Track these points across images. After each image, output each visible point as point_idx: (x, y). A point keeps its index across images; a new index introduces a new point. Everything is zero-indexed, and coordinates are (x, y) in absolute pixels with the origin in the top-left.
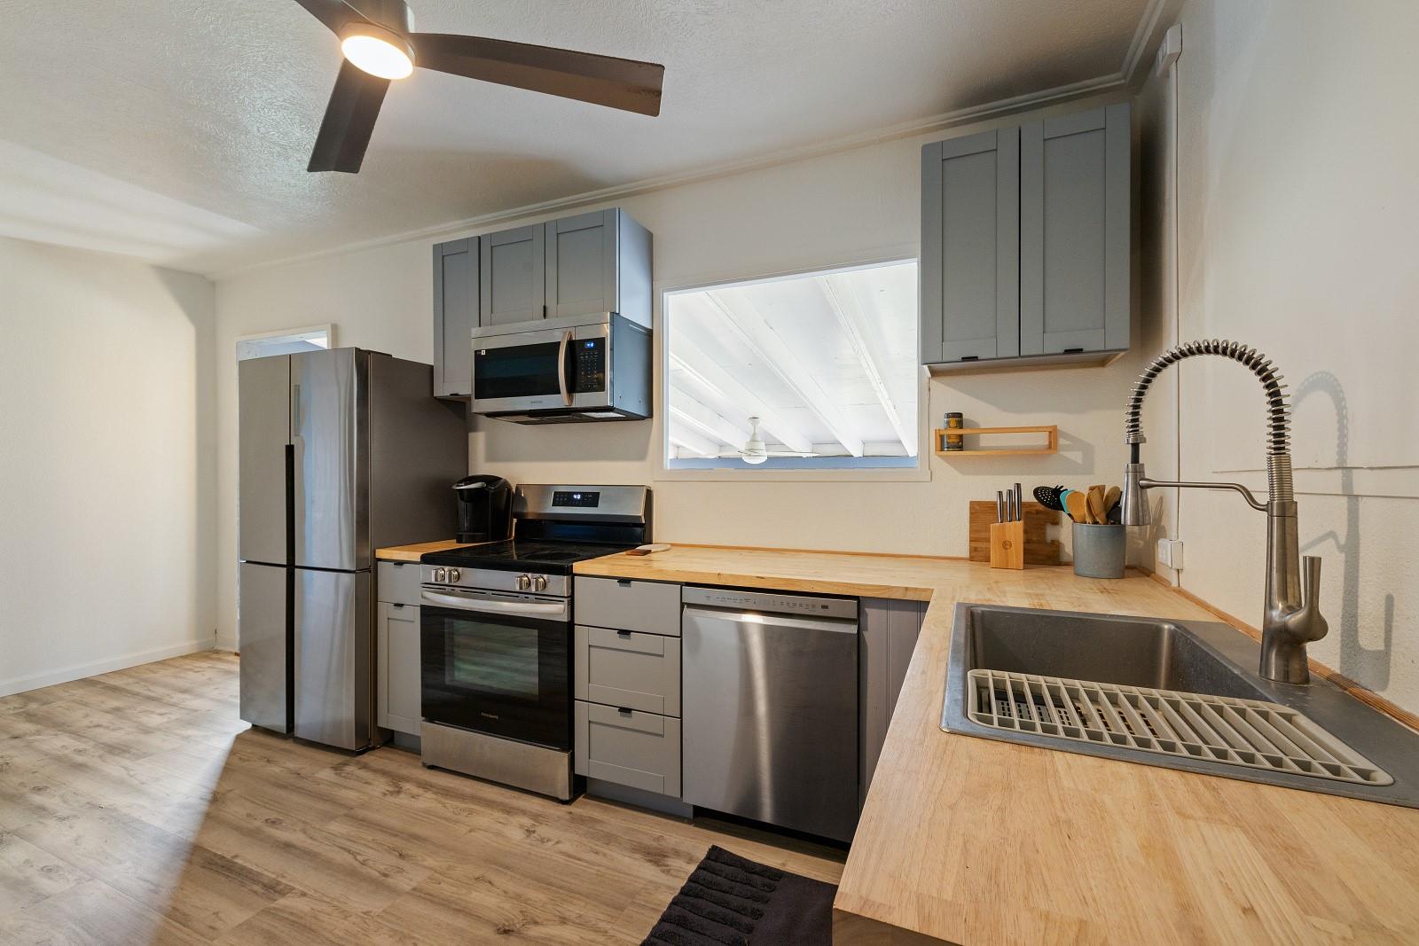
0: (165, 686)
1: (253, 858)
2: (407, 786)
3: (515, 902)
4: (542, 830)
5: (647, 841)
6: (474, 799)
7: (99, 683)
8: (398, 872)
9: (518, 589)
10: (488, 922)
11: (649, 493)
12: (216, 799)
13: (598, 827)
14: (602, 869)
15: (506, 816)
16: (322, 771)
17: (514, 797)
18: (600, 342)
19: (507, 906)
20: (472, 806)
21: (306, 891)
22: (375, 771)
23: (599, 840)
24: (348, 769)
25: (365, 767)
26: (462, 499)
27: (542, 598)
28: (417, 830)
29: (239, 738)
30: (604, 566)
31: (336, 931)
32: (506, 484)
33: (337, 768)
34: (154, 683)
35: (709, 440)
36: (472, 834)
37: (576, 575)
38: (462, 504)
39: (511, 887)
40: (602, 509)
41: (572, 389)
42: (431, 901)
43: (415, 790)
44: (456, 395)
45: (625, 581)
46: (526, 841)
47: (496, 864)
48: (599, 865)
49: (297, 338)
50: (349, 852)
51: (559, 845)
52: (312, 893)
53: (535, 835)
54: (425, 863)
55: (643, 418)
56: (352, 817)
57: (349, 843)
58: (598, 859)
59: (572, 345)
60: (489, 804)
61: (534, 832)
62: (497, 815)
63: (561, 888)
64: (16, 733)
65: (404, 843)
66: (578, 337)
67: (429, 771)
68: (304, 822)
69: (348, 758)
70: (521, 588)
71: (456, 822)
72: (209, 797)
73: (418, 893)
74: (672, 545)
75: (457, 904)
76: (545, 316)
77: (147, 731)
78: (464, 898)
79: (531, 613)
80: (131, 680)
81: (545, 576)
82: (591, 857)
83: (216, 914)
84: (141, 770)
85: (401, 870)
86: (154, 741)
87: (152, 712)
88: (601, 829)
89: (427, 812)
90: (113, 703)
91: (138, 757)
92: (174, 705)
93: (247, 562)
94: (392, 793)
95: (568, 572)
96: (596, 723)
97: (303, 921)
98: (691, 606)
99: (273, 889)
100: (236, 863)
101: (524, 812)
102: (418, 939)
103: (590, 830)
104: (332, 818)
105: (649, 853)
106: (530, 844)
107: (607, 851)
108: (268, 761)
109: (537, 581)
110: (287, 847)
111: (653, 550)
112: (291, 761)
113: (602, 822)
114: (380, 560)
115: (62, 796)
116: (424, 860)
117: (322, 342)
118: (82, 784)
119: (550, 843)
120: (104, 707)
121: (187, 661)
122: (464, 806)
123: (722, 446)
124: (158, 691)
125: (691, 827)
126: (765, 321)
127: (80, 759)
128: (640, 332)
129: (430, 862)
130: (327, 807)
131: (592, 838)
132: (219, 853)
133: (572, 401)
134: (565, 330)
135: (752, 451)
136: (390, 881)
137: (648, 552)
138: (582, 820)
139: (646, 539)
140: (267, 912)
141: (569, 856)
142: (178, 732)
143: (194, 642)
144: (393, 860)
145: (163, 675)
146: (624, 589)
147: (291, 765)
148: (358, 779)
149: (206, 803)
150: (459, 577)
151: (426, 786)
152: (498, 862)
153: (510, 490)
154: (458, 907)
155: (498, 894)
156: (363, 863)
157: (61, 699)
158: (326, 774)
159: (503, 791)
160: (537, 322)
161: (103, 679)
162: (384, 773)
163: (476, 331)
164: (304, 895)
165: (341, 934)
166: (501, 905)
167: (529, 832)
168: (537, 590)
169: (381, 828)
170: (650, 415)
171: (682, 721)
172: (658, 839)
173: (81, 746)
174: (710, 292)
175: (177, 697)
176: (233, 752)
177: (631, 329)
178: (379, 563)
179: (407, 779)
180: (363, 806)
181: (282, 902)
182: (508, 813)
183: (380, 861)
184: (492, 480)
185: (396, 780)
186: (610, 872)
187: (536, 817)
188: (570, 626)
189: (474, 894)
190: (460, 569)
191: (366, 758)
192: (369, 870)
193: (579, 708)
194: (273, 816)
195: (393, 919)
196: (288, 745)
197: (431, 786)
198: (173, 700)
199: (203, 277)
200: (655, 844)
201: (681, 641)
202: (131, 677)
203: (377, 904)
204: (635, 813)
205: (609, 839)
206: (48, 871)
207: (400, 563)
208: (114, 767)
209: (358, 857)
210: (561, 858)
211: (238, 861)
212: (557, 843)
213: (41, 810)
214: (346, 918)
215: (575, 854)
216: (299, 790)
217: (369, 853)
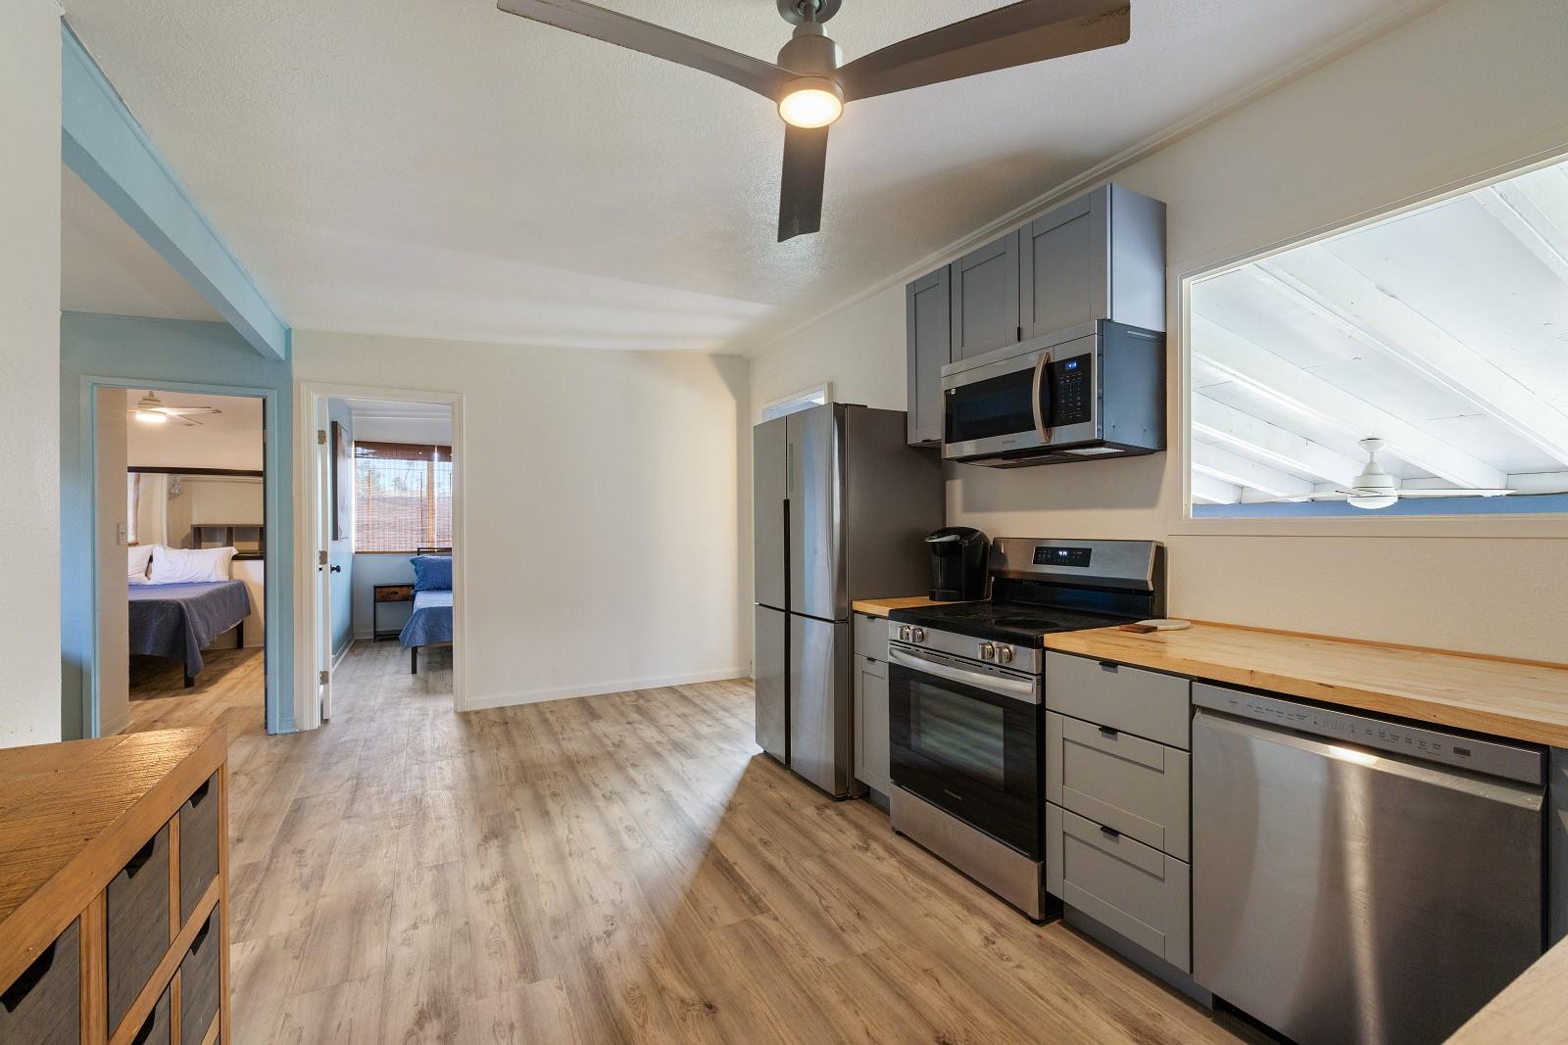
0: (715, 703)
1: (746, 869)
2: (874, 845)
3: (959, 1014)
4: (1004, 945)
5: (1136, 1012)
6: (935, 880)
7: (677, 691)
8: (853, 931)
9: (980, 657)
10: (928, 1024)
11: (1161, 552)
12: (731, 808)
13: (1071, 966)
14: (1069, 1022)
15: (965, 912)
16: (807, 808)
17: (978, 894)
18: (1084, 361)
19: (952, 1016)
20: (931, 888)
21: (779, 916)
22: (850, 821)
23: (1069, 983)
24: (829, 812)
25: (841, 814)
26: (935, 553)
27: (1007, 672)
28: (876, 894)
29: (754, 759)
30: (1082, 642)
31: (795, 965)
32: (983, 537)
33: (820, 808)
34: (709, 699)
35: (1295, 476)
36: (927, 919)
37: (1048, 649)
38: (937, 560)
39: (959, 995)
40: (1094, 570)
41: (1050, 422)
42: (879, 976)
43: (882, 853)
44: (928, 441)
45: (1110, 664)
46: (983, 949)
47: (946, 962)
48: (1066, 1017)
49: (803, 400)
50: (817, 892)
51: (1020, 970)
52: (782, 920)
53: (994, 946)
54: (878, 932)
55: (1151, 452)
56: (825, 861)
57: (818, 885)
58: (1066, 1007)
59: (1050, 369)
60: (950, 892)
61: (994, 943)
62: (956, 907)
63: (1014, 1022)
64: (630, 720)
65: (865, 903)
66: (1056, 358)
67: (897, 836)
68: (787, 851)
69: (830, 801)
70: (983, 657)
71: (914, 900)
72: (727, 804)
73: (866, 958)
74: (1193, 622)
75: (902, 989)
76: (1019, 340)
77: (698, 737)
78: (908, 984)
79: (995, 688)
80: (695, 693)
81: (1012, 647)
82: (1058, 1002)
83: (715, 908)
84: (691, 767)
85: (856, 930)
86: (702, 747)
87: (704, 723)
88: (1075, 971)
89: (889, 879)
90: (684, 710)
91: (692, 757)
92: (717, 720)
93: (760, 605)
94: (860, 848)
95: (1038, 644)
96: (1071, 836)
97: (771, 944)
98: (1206, 710)
99: (756, 904)
100: (734, 869)
101: (985, 916)
102: (860, 1009)
103: (1061, 967)
104: (809, 855)
105: (1137, 1030)
106: (987, 955)
107: (1078, 1003)
108: (770, 786)
109: (1001, 651)
110: (771, 869)
111: (1160, 627)
112: (785, 792)
113: (1079, 963)
114: (856, 612)
115: (645, 775)
116: (878, 928)
117: (821, 401)
118: (656, 769)
119: (1009, 963)
120: (677, 711)
121: (730, 684)
122: (924, 885)
123: (1317, 483)
124: (710, 706)
125: (1208, 1021)
126: (1379, 288)
127: (659, 749)
128: (1148, 340)
129: (882, 932)
130: (806, 843)
131: (1063, 978)
132: (725, 855)
133: (1050, 437)
134: (1042, 352)
135: (1365, 488)
136: (845, 936)
137: (1154, 629)
138: (1053, 951)
139: (1156, 611)
140: (748, 922)
141: (1031, 989)
142: (718, 744)
143: (737, 669)
144: (851, 916)
145: (714, 693)
146: (1108, 674)
147: (785, 794)
148: (835, 824)
149: (723, 808)
150: (923, 637)
151: (891, 851)
152: (949, 962)
153: (986, 544)
154: (901, 993)
155: (944, 999)
156: (826, 909)
157: (656, 699)
158: (810, 811)
159: (967, 883)
160: (1010, 348)
161: (680, 689)
162: (857, 826)
163: (945, 369)
164: (776, 919)
165: (798, 970)
166: (944, 1010)
167: (988, 941)
168: (1001, 661)
169: (846, 879)
170: (1163, 446)
171: (1191, 867)
172: (1153, 1016)
173: (661, 739)
174: (1263, 262)
175: (721, 713)
176: (748, 771)
177: (1130, 336)
178: (856, 615)
179: (876, 839)
180: (834, 853)
181: (760, 919)
182: (969, 910)
183: (841, 914)
184: (966, 532)
185: (867, 836)
186: (1078, 1031)
187: (998, 926)
188: (1041, 709)
189: (919, 986)
190: (925, 629)
191: (845, 806)
192: (830, 918)
193: (1052, 812)
194: (766, 837)
195: (841, 976)
196: (786, 775)
197: (896, 852)
198: (717, 716)
199: (741, 357)
200: (1149, 1022)
201: (1191, 757)
202: (696, 690)
203: (832, 956)
204: (1125, 968)
205: (1084, 988)
206: (629, 829)
207: (872, 617)
208: (675, 761)
209: (823, 901)
210: (1021, 988)
211: (736, 868)
212: (1018, 966)
213: (632, 781)
214: (804, 956)
215: (1038, 989)
216: (787, 819)
217: (833, 902)
